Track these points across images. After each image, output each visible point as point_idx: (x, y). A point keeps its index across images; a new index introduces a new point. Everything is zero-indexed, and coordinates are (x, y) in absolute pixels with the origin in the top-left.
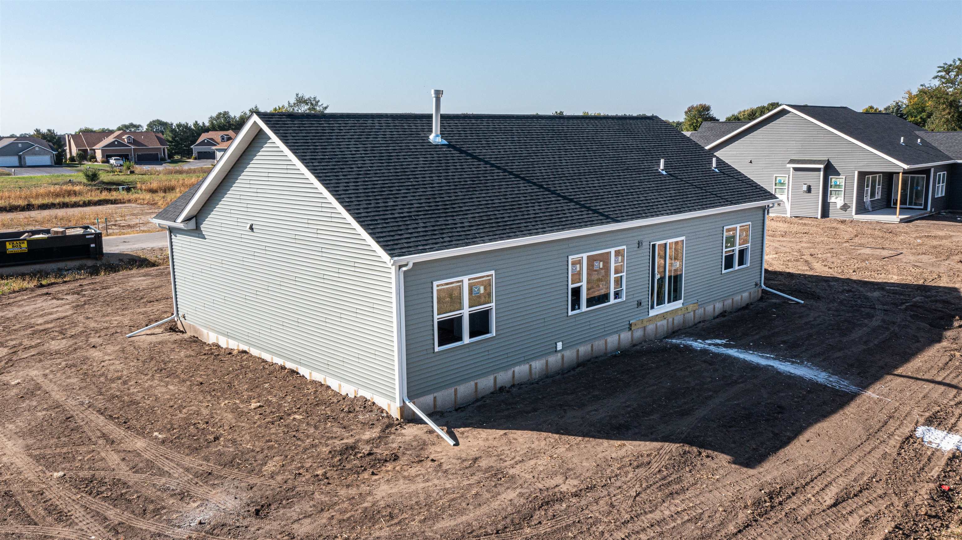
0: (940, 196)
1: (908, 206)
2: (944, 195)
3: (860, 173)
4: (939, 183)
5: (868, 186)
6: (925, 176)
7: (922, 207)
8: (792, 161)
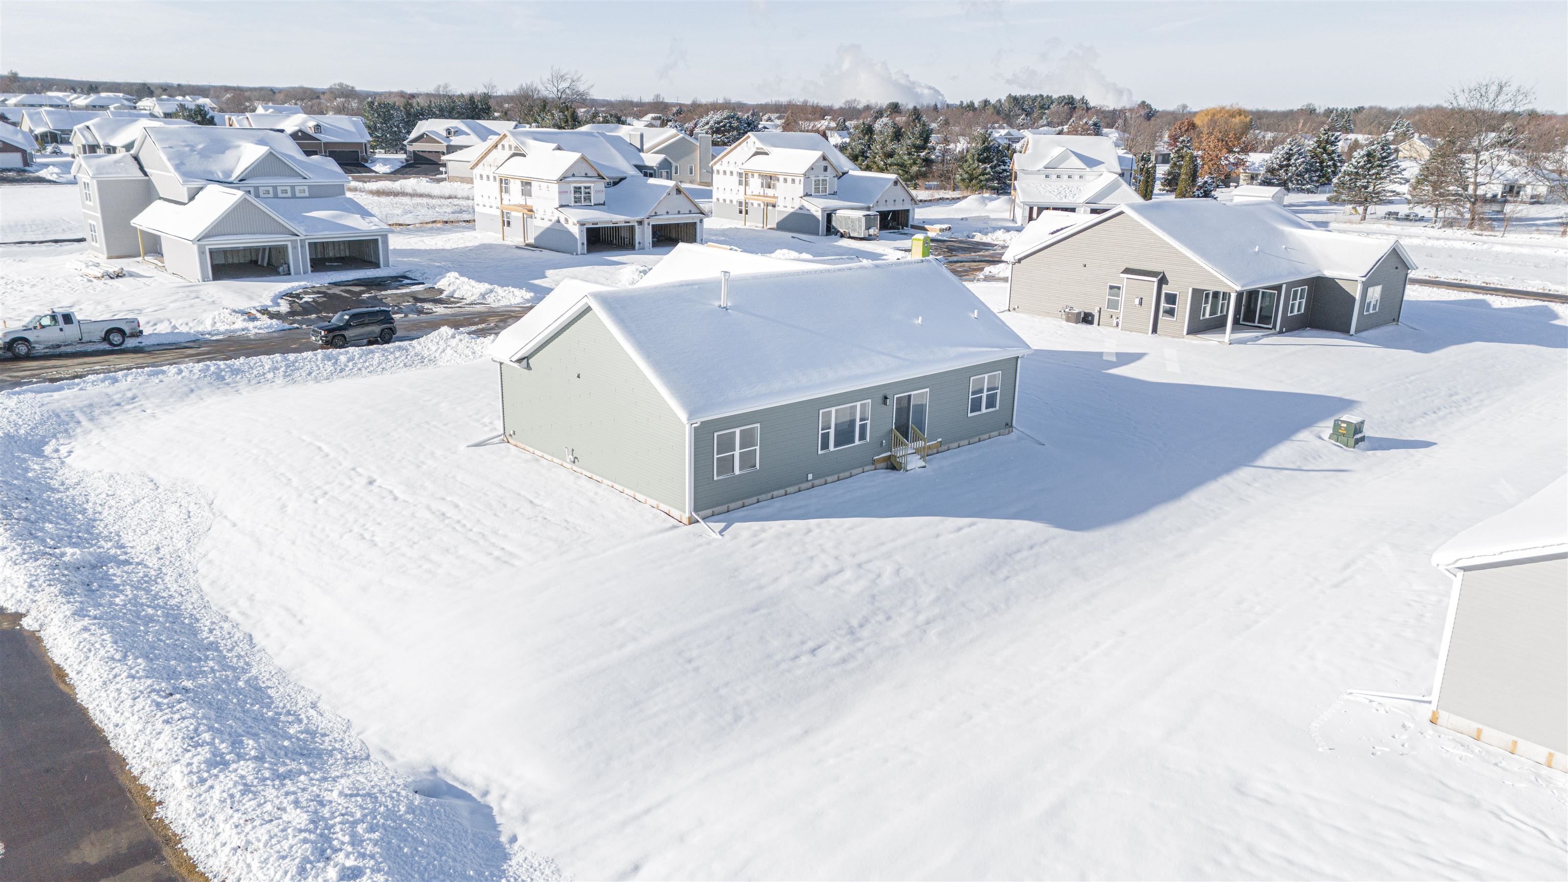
0: (1296, 313)
1: (1256, 324)
2: (1303, 311)
3: (1194, 290)
4: (1295, 299)
5: (1206, 302)
6: (1276, 292)
7: (1271, 326)
8: (1127, 271)
